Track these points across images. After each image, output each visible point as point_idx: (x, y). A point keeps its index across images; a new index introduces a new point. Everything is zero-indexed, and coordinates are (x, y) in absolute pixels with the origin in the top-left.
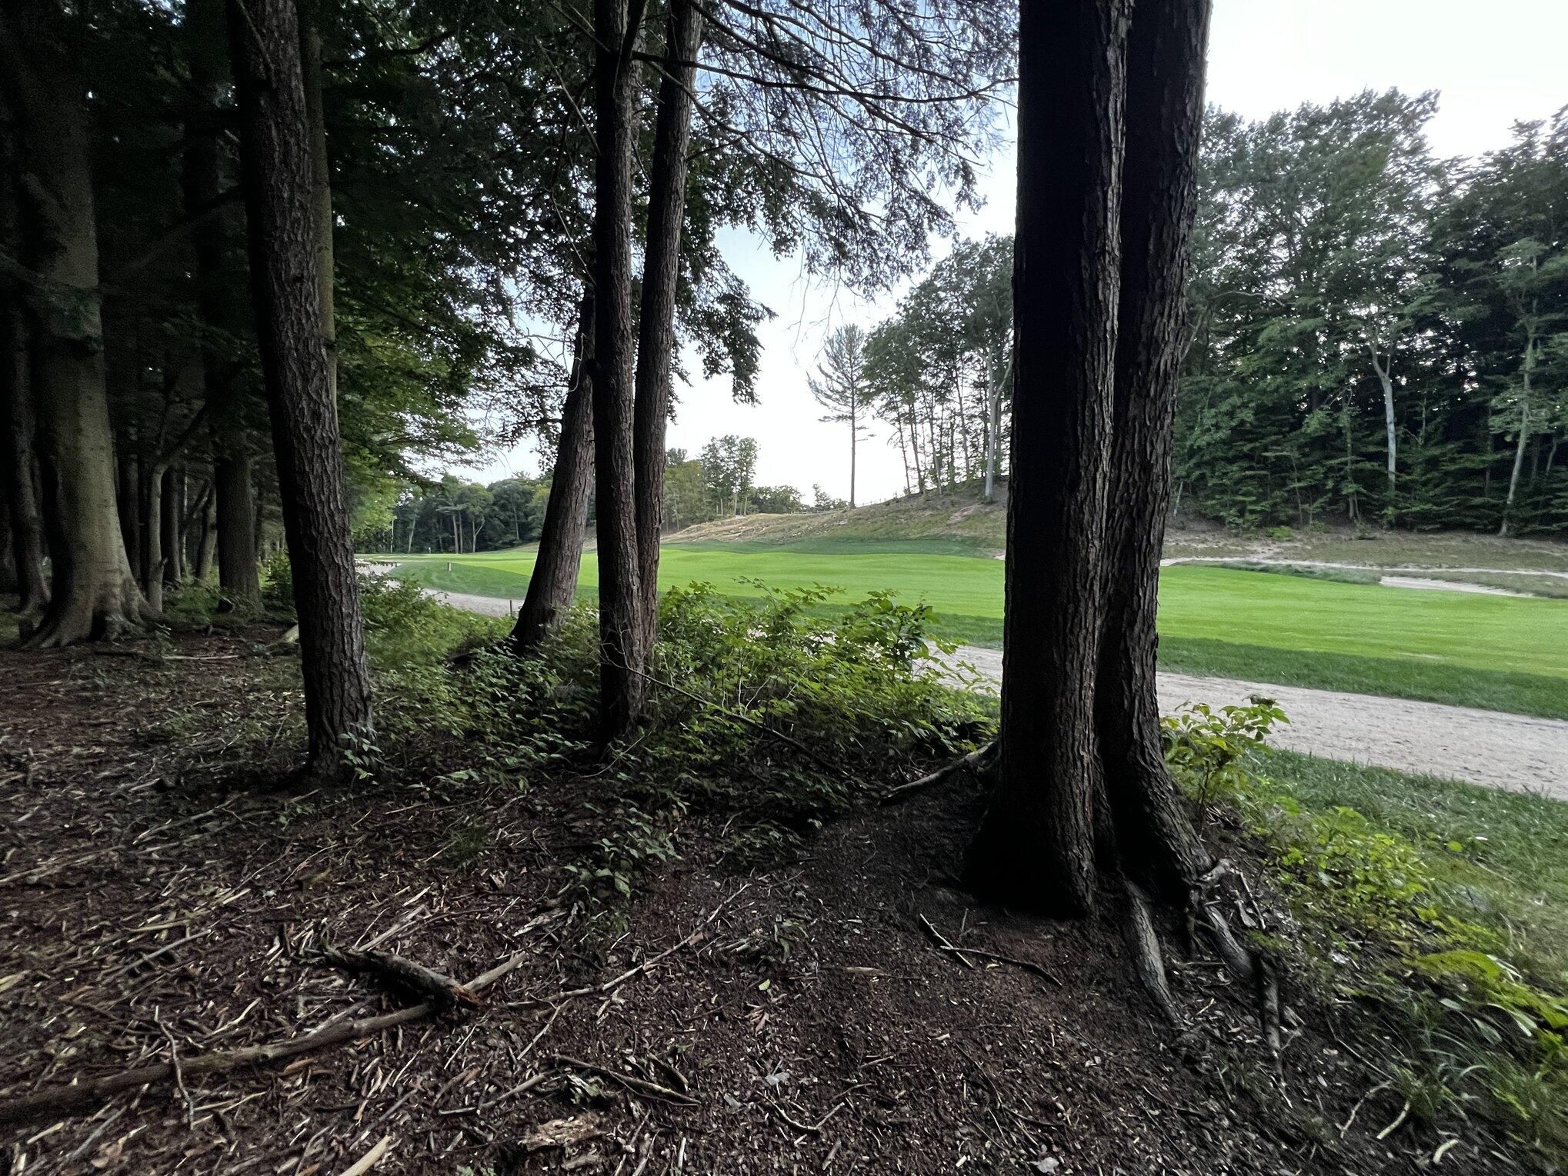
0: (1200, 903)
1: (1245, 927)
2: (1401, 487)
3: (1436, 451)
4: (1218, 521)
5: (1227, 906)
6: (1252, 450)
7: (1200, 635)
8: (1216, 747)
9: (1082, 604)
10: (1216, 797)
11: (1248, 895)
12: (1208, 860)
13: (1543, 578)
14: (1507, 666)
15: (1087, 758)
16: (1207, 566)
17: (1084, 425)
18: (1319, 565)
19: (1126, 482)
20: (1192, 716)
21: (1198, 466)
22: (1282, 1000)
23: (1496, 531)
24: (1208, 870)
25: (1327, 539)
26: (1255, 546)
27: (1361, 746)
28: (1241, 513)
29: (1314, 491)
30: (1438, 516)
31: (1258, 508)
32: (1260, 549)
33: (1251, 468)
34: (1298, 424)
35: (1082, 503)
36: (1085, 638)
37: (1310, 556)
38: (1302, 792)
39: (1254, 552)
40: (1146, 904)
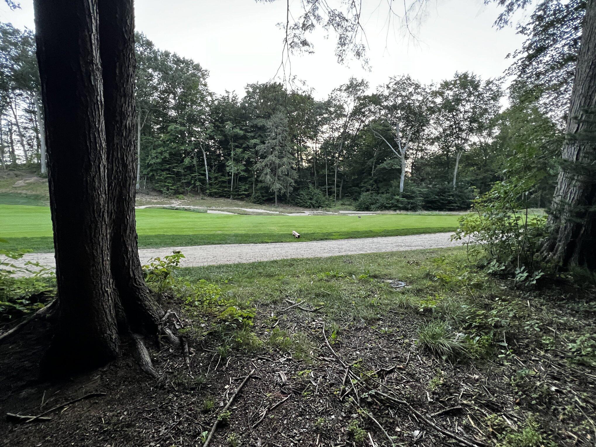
0: (162, 329)
1: (177, 329)
2: (210, 184)
3: (216, 175)
4: (161, 192)
5: (171, 325)
6: (170, 167)
7: (157, 233)
8: (163, 272)
9: (99, 223)
10: (165, 289)
11: (177, 319)
12: (163, 312)
13: (239, 210)
14: (233, 233)
15: (109, 290)
16: (158, 208)
17: (90, 142)
18: (192, 207)
19: (116, 171)
20: (154, 263)
21: (151, 171)
22: (189, 347)
23: (229, 198)
24: (164, 316)
25: (193, 199)
26: (173, 201)
27: (205, 260)
28: (168, 190)
29: (188, 184)
30: (219, 193)
31: (173, 188)
32: (175, 202)
33: (169, 174)
34: (182, 161)
35: (94, 177)
36: (102, 239)
37: (189, 205)
38: (191, 279)
39: (173, 203)
40: (141, 339)
